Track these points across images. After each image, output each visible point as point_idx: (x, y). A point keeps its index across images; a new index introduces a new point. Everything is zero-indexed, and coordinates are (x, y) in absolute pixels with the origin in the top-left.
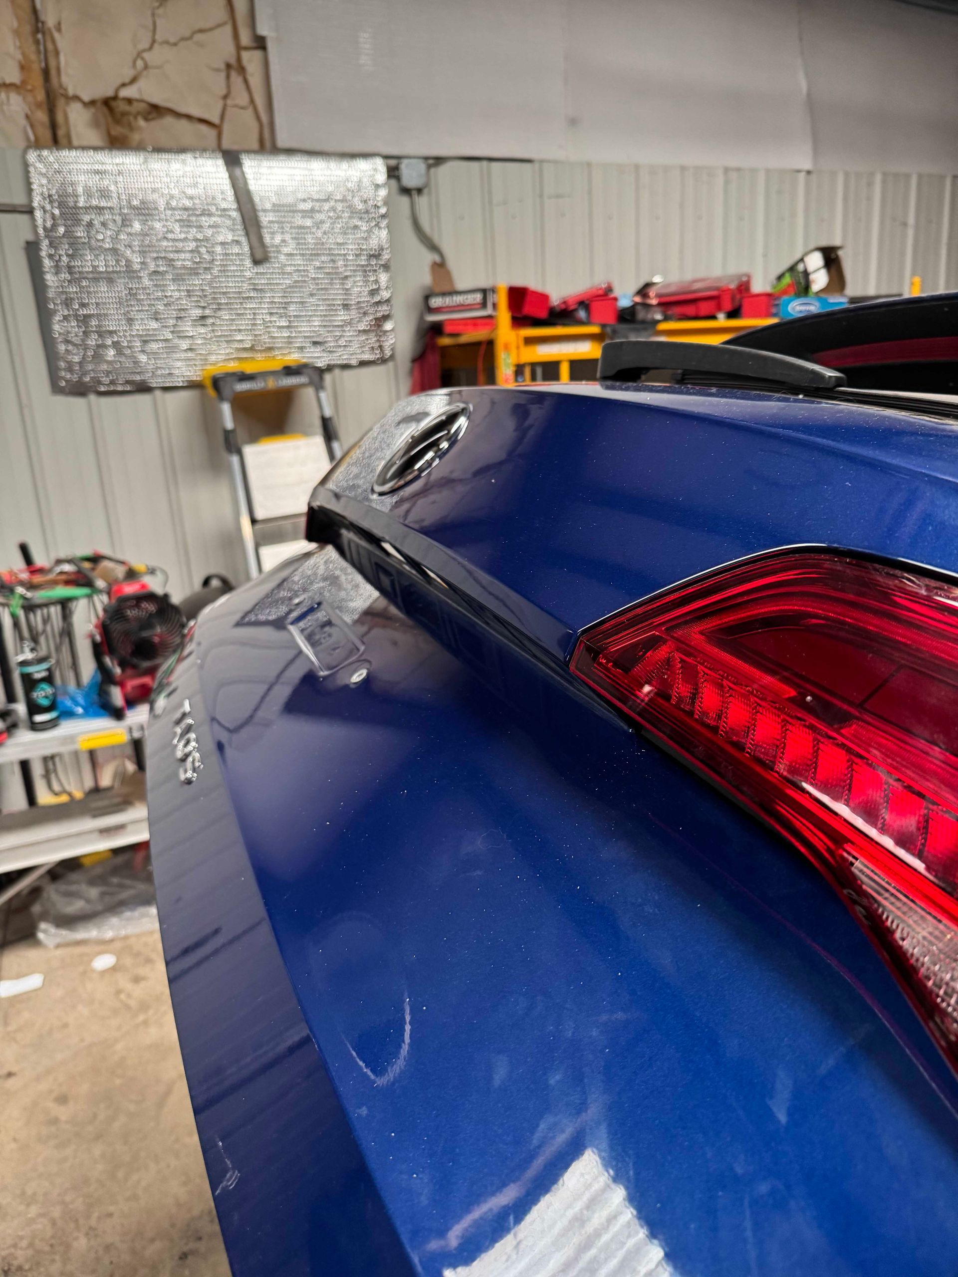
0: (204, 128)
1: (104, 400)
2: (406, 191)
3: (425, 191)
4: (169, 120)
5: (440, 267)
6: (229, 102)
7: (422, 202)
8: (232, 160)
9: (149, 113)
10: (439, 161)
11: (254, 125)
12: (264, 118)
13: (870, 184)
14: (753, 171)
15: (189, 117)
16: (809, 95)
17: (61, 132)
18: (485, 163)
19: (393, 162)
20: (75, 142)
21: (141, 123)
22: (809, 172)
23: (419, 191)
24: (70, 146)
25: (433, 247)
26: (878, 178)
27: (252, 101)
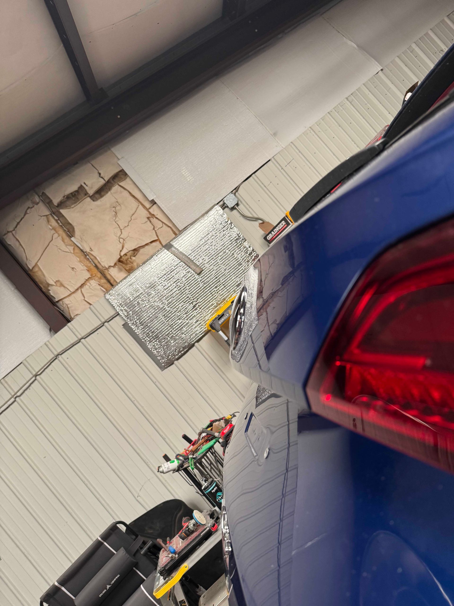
0: (154, 244)
1: (179, 361)
2: (233, 209)
3: (239, 202)
4: (142, 251)
5: (263, 224)
6: (155, 229)
7: (241, 207)
8: (168, 247)
9: (134, 253)
10: (237, 189)
11: (169, 229)
12: (170, 225)
13: (412, 51)
14: (359, 90)
15: (147, 244)
16: (358, 46)
17: (112, 281)
18: (253, 175)
19: (222, 203)
20: (118, 281)
21: (134, 258)
22: (382, 70)
23: (237, 205)
24: (118, 283)
25: (257, 219)
26: (414, 46)
27: (163, 222)
